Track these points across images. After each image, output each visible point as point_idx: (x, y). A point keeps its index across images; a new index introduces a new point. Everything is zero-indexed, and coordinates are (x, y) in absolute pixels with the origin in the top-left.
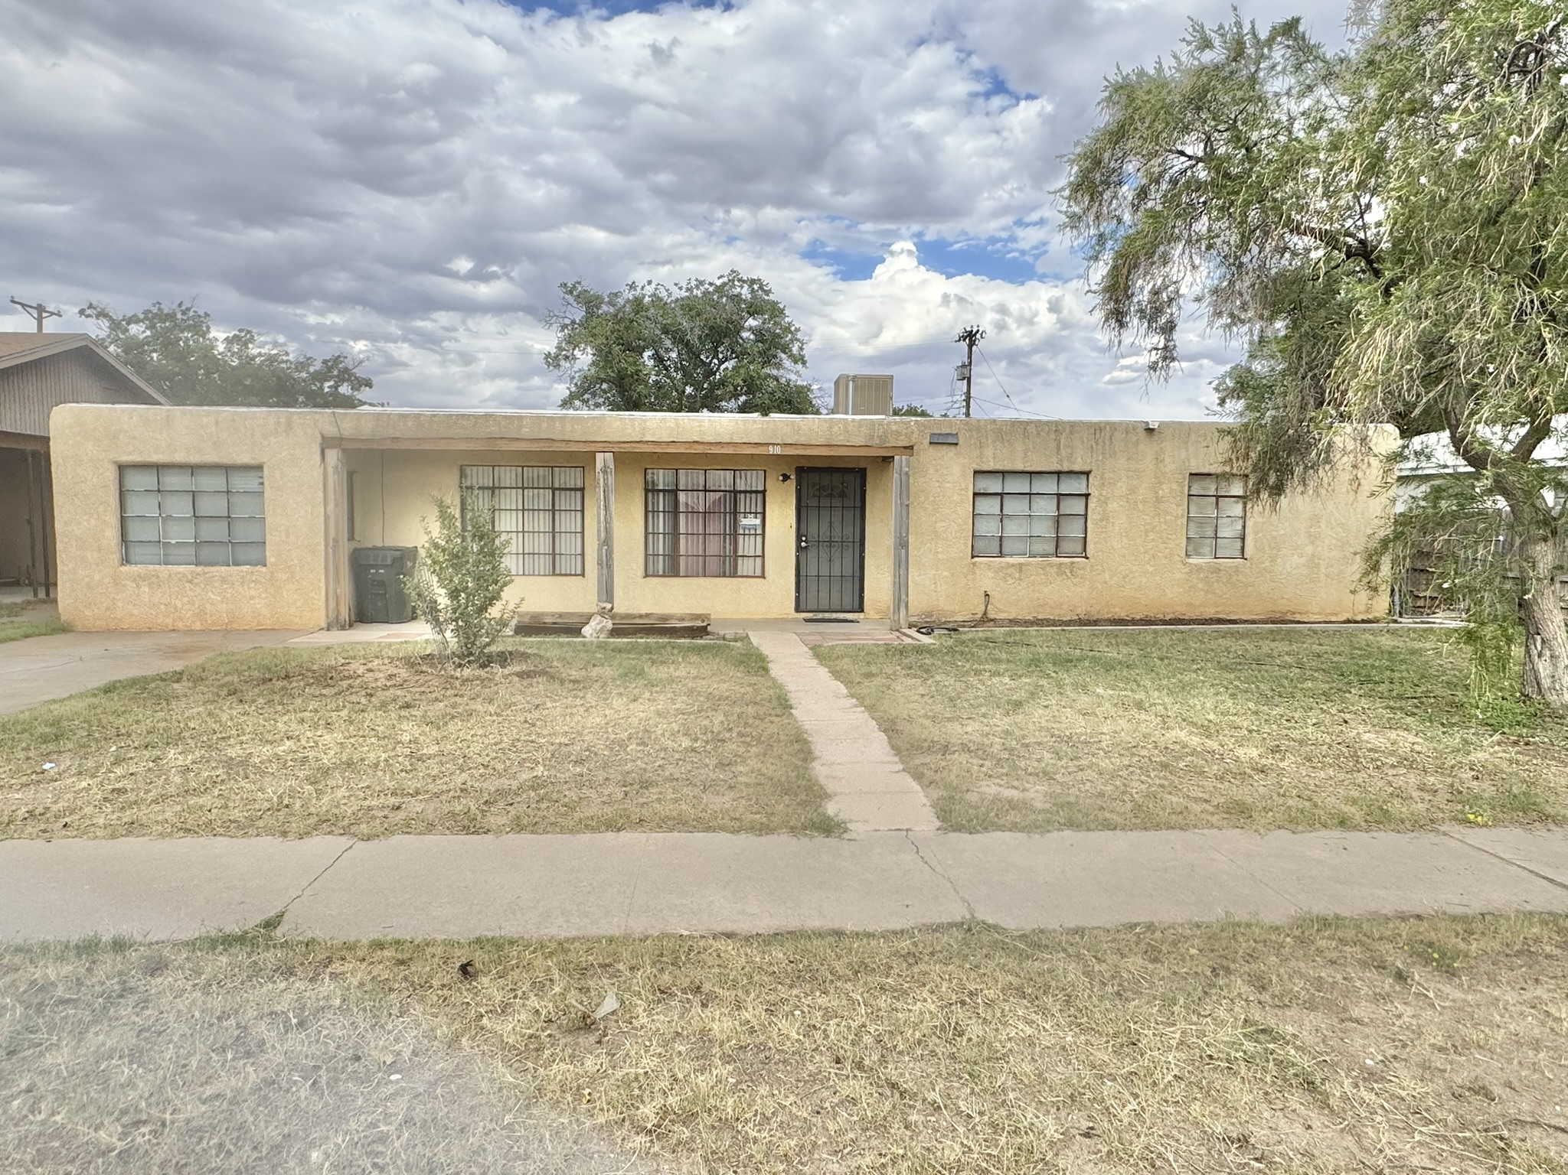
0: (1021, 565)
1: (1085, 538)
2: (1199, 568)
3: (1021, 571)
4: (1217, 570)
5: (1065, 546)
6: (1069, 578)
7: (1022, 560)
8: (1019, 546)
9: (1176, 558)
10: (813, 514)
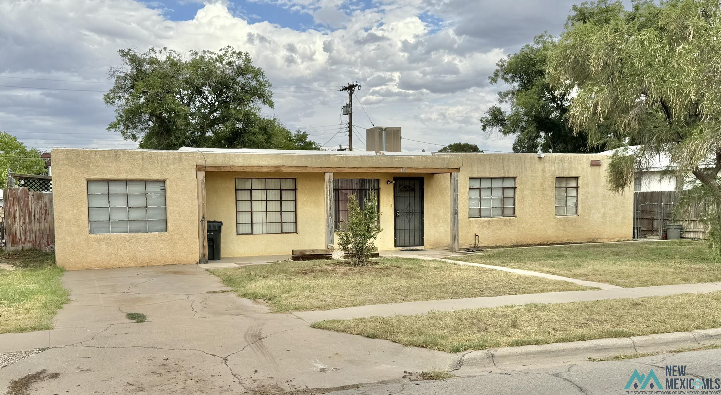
0: (489, 221)
1: (514, 208)
2: (560, 220)
3: (489, 224)
4: (567, 220)
5: (506, 212)
6: (509, 226)
7: (490, 219)
8: (487, 213)
9: (551, 216)
10: (402, 200)
